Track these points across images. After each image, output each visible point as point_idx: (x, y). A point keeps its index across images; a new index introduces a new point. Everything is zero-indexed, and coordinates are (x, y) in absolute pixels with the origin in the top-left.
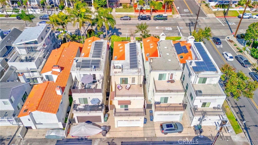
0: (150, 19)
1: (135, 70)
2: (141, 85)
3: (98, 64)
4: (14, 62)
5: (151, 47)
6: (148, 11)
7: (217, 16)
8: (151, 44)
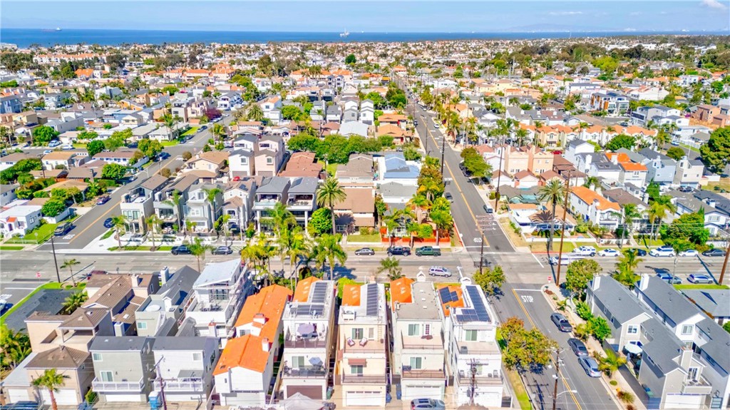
0: (409, 253)
1: (374, 318)
2: (382, 341)
3: (322, 310)
4: (193, 310)
5: (403, 292)
6: (405, 240)
7: (533, 250)
8: (403, 288)
